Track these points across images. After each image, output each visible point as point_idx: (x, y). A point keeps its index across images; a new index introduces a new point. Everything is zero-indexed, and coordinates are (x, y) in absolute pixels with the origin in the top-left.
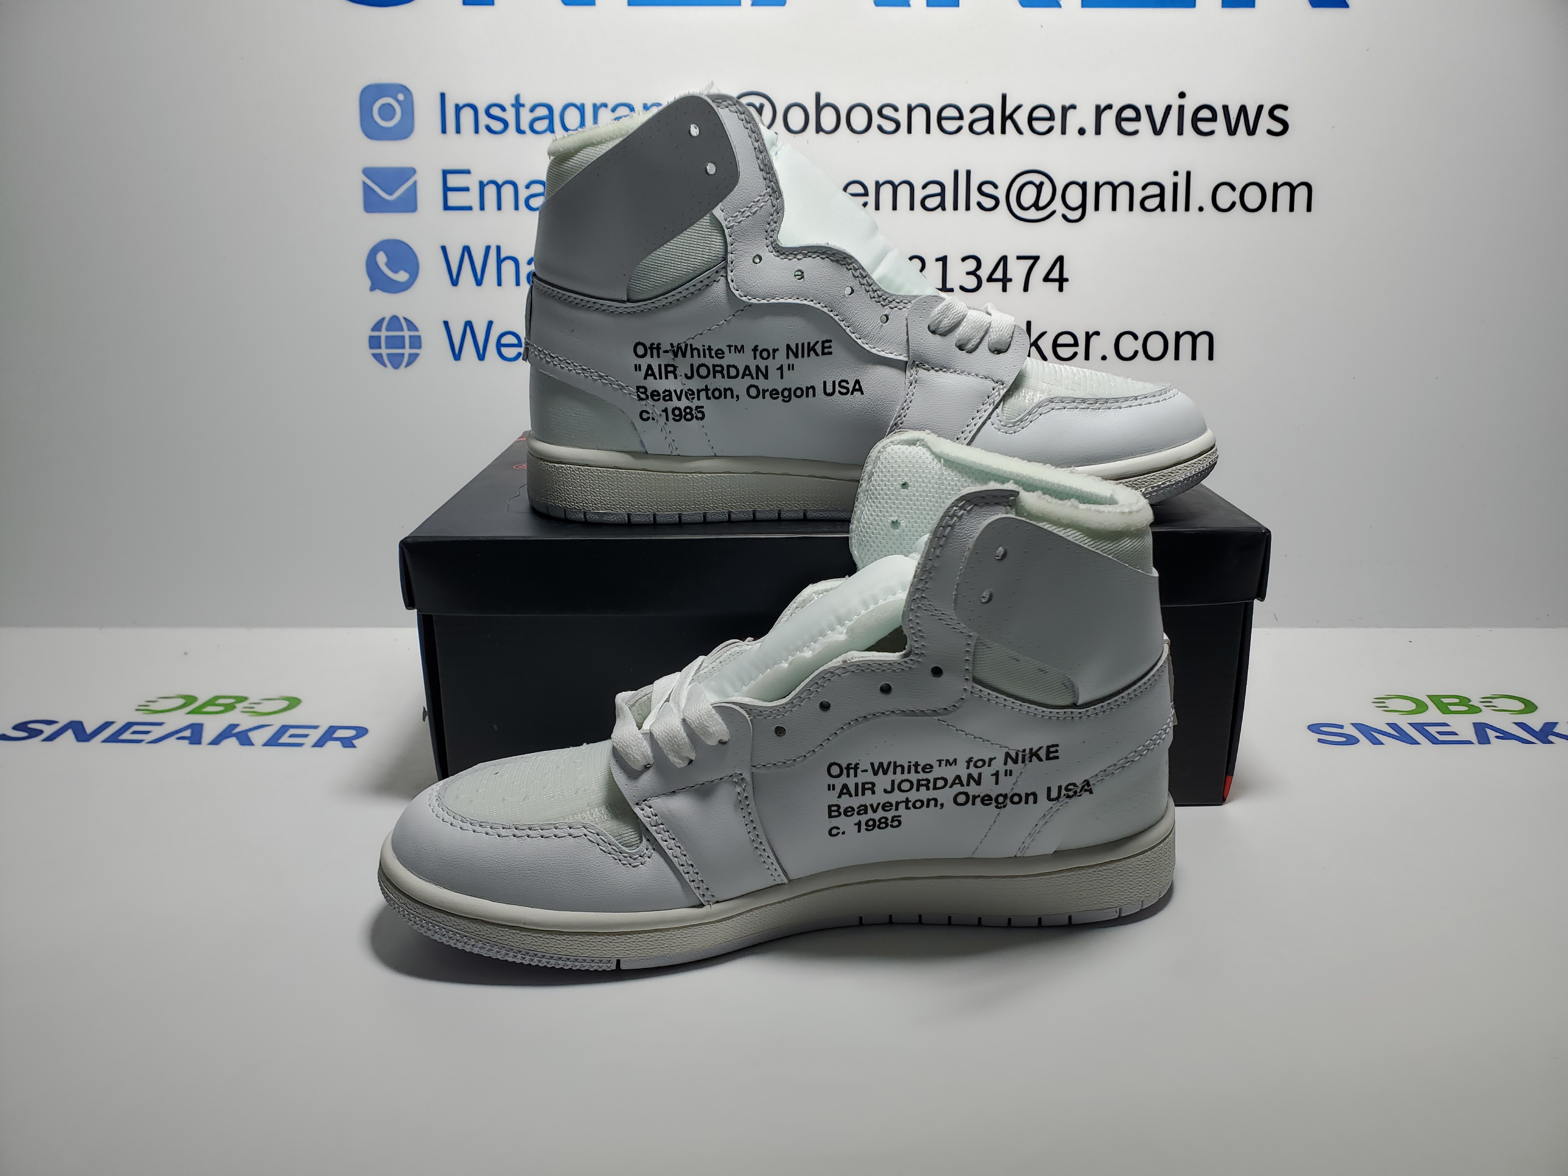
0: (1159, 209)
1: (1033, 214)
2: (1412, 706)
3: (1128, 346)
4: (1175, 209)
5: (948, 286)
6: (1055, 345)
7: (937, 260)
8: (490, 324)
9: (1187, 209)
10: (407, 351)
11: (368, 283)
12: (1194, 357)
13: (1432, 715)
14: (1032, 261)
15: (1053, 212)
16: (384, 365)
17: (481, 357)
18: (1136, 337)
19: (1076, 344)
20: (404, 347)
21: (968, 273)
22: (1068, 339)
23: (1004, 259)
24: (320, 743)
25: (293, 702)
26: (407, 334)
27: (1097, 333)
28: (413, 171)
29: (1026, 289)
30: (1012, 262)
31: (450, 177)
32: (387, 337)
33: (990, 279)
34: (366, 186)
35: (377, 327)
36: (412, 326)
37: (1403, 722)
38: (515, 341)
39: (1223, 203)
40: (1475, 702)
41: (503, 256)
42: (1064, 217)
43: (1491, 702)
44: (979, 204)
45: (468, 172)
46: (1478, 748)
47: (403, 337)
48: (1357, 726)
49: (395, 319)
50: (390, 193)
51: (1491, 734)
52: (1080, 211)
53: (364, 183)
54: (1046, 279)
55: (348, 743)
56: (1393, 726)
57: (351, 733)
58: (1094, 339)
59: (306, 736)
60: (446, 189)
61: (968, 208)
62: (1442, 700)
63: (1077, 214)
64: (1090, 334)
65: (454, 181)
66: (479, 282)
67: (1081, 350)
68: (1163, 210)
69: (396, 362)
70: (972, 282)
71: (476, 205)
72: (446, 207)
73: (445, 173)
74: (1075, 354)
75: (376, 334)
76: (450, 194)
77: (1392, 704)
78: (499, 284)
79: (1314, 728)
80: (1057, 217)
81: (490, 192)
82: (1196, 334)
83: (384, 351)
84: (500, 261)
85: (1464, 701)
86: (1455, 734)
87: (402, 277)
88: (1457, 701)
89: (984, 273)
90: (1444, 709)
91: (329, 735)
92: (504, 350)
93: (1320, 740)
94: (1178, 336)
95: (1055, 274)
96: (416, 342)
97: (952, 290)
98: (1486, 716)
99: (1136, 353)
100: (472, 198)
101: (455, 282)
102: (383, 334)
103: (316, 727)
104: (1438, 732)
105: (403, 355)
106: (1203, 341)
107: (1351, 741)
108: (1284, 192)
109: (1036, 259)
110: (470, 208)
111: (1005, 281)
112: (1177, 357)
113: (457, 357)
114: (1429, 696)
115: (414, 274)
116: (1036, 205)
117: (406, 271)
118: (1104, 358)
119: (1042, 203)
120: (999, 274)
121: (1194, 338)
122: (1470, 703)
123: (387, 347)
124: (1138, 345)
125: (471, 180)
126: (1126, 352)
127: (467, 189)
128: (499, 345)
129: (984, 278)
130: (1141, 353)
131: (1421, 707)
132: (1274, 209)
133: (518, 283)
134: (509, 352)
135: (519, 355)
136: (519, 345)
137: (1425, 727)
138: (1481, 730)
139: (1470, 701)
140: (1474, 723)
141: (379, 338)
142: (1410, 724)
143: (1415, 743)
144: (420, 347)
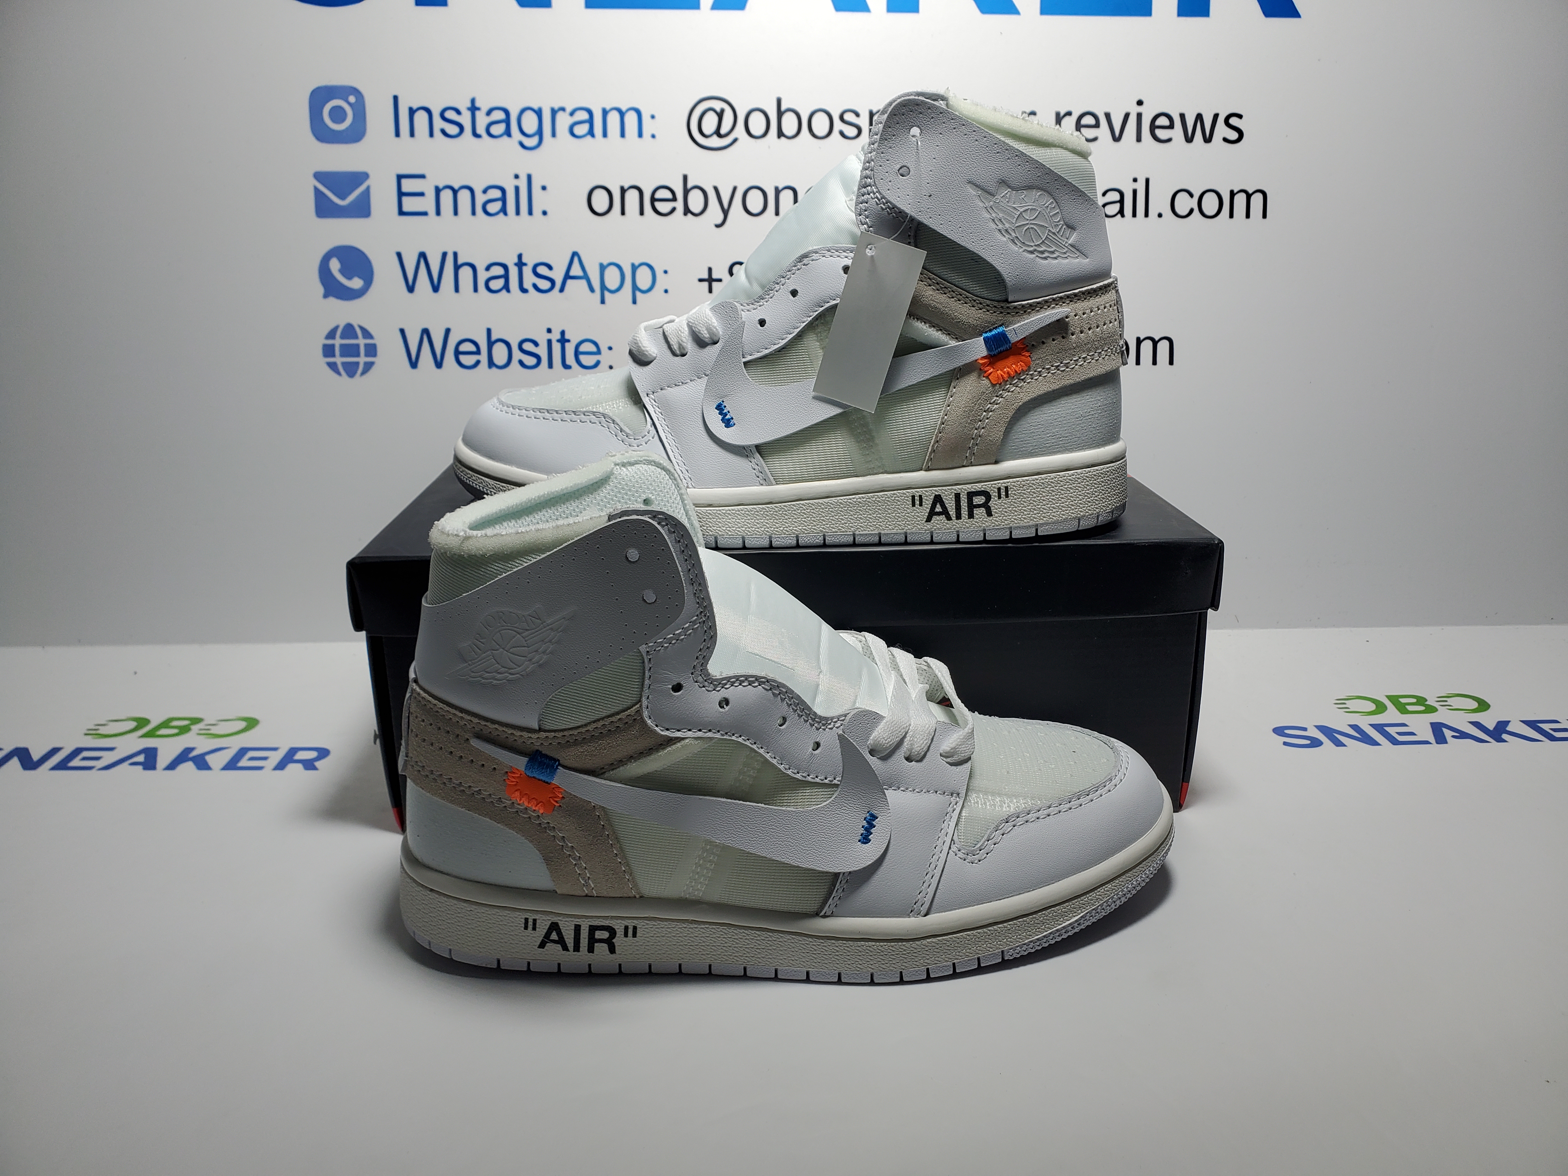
0: (1119, 215)
2: (1372, 707)
4: (1134, 215)
8: (448, 331)
9: (1146, 215)
10: (362, 359)
11: (321, 290)
12: (1155, 362)
13: (1391, 715)
16: (339, 373)
17: (439, 365)
24: (281, 766)
25: (251, 723)
28: (365, 176)
31: (404, 182)
32: (342, 346)
34: (317, 192)
35: (331, 335)
36: (367, 334)
37: (1364, 723)
38: (472, 348)
39: (1182, 210)
40: (1431, 702)
41: (460, 262)
43: (1446, 701)
45: (422, 176)
47: (358, 346)
48: (1322, 729)
49: (348, 327)
50: (343, 198)
51: (1448, 733)
53: (316, 189)
55: (310, 765)
56: (1355, 727)
57: (312, 754)
59: (266, 758)
60: (401, 194)
62: (1401, 700)
65: (408, 186)
66: (436, 289)
68: (1123, 216)
69: (351, 370)
71: (432, 210)
72: (401, 213)
73: (400, 178)
75: (330, 342)
76: (405, 199)
77: (1353, 705)
78: (457, 290)
79: (1279, 731)
81: (447, 197)
82: (1157, 339)
83: (339, 360)
84: (457, 267)
85: (1421, 701)
86: (1411, 734)
87: (356, 283)
88: (1414, 700)
90: (1402, 709)
91: (289, 757)
92: (462, 358)
93: (1285, 744)
94: (1139, 341)
96: (372, 350)
98: (1442, 716)
100: (427, 203)
101: (411, 289)
102: (338, 342)
103: (275, 749)
104: (1397, 733)
105: (357, 364)
106: (1163, 347)
107: (1315, 743)
108: (1240, 200)
110: (425, 214)
112: (1138, 362)
113: (414, 364)
114: (1388, 697)
115: (369, 280)
117: (360, 277)
121: (1155, 343)
122: (1427, 703)
123: (342, 355)
125: (427, 187)
127: (422, 194)
128: (457, 353)
131: (1380, 708)
132: (1231, 216)
133: (476, 290)
134: (467, 360)
135: (478, 363)
136: (478, 352)
137: (1385, 728)
138: (1438, 729)
139: (1426, 700)
140: (1431, 724)
141: (333, 346)
142: (1371, 725)
143: (1375, 743)
144: (374, 355)
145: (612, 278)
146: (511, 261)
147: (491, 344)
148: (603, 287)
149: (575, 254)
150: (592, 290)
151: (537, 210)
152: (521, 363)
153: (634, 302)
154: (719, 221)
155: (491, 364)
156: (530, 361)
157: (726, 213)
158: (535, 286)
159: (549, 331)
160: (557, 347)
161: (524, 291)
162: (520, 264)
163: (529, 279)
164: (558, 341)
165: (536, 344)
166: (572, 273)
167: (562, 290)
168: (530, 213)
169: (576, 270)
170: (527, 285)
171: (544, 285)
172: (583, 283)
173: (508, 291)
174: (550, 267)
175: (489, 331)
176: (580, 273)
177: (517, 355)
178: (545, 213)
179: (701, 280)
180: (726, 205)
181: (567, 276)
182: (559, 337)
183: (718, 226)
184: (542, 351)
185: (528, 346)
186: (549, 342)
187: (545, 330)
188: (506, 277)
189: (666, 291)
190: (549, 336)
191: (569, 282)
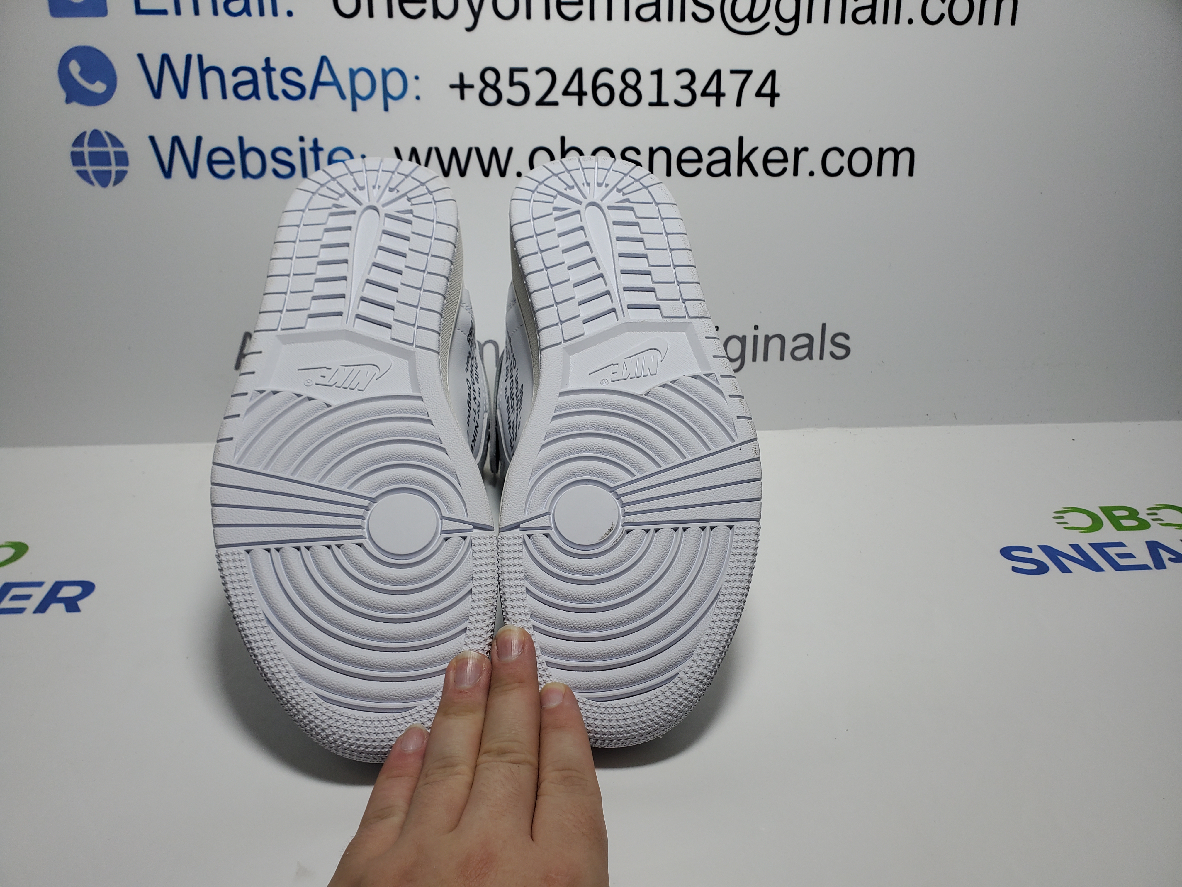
0: (870, 22)
1: (747, 26)
2: (1087, 522)
3: (835, 162)
4: (885, 21)
5: (664, 100)
6: (766, 161)
7: (653, 73)
8: (199, 139)
9: (897, 21)
10: (114, 168)
11: (63, 95)
12: (895, 174)
13: (1109, 532)
14: (744, 76)
15: (767, 24)
16: (92, 183)
17: (193, 174)
18: (842, 153)
19: (785, 160)
20: (109, 164)
21: (683, 87)
22: (778, 155)
23: (718, 73)
24: (42, 608)
25: (19, 550)
26: (111, 149)
27: (806, 149)
29: (739, 104)
30: (725, 76)
32: (91, 154)
33: (704, 94)
35: (79, 141)
36: (116, 142)
37: (1084, 541)
38: (226, 157)
39: (932, 15)
40: (1143, 515)
41: (206, 66)
42: (777, 29)
43: (1156, 514)
44: (694, 15)
46: (1155, 572)
47: (108, 153)
48: (1045, 549)
49: (96, 133)
51: (1165, 555)
52: (793, 23)
54: (759, 94)
55: (72, 605)
56: (1076, 547)
57: (77, 591)
58: (803, 156)
59: (28, 597)
61: (683, 19)
62: (1114, 512)
63: (790, 26)
64: (800, 149)
66: (183, 94)
67: (790, 165)
68: (874, 22)
69: (103, 179)
70: (686, 96)
71: (171, 9)
72: (139, 11)
74: (785, 170)
75: (78, 149)
77: (1071, 519)
78: (205, 96)
79: (1006, 552)
80: (771, 29)
82: (899, 150)
83: (89, 168)
84: (203, 72)
85: (1133, 514)
86: (1130, 556)
87: (99, 87)
88: (1126, 513)
89: (698, 87)
90: (1117, 524)
91: (51, 597)
92: (217, 168)
93: (1014, 569)
94: (882, 152)
95: (767, 89)
96: (122, 159)
97: (666, 104)
98: (1156, 533)
99: (842, 169)
101: (157, 94)
102: (86, 149)
103: (40, 584)
104: (1117, 555)
105: (109, 172)
106: (904, 157)
107: (1042, 569)
108: (991, 5)
109: (749, 73)
110: (164, 12)
111: (719, 95)
112: (879, 173)
113: (167, 174)
115: (112, 85)
116: (750, 17)
117: (103, 81)
118: (811, 174)
119: (756, 15)
120: (712, 89)
121: (897, 154)
122: (1139, 516)
123: (92, 164)
124: (844, 161)
126: (832, 168)
128: (211, 162)
129: (698, 92)
130: (846, 170)
131: (1096, 525)
132: (981, 22)
133: (224, 96)
134: (221, 169)
135: (232, 172)
136: (231, 161)
137: (1105, 549)
138: (1153, 547)
139: (1138, 513)
140: (1147, 542)
141: (82, 153)
142: (1090, 544)
143: (1098, 569)
144: (127, 164)
145: (363, 84)
146: (258, 65)
147: (244, 153)
148: (355, 94)
149: (324, 59)
150: (343, 97)
151: (282, 11)
152: (275, 172)
153: (386, 109)
154: (470, 24)
155: (245, 173)
156: (284, 170)
157: (476, 15)
158: (285, 92)
159: (302, 139)
160: (310, 156)
161: (274, 97)
162: (268, 69)
163: (279, 86)
164: (311, 149)
165: (289, 153)
166: (322, 79)
167: (312, 97)
168: (275, 13)
169: (326, 76)
170: (277, 91)
171: (294, 91)
172: (334, 89)
173: (258, 98)
174: (299, 73)
175: (241, 139)
176: (330, 79)
177: (271, 164)
178: (290, 14)
179: (452, 86)
180: (476, 8)
181: (317, 83)
182: (311, 145)
183: (469, 30)
184: (296, 160)
185: (281, 155)
186: (303, 151)
187: (298, 139)
188: (254, 82)
189: (418, 98)
190: (302, 145)
191: (320, 88)
